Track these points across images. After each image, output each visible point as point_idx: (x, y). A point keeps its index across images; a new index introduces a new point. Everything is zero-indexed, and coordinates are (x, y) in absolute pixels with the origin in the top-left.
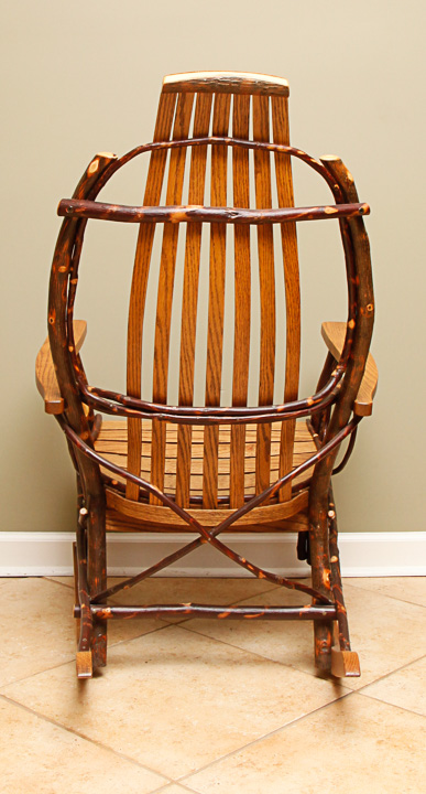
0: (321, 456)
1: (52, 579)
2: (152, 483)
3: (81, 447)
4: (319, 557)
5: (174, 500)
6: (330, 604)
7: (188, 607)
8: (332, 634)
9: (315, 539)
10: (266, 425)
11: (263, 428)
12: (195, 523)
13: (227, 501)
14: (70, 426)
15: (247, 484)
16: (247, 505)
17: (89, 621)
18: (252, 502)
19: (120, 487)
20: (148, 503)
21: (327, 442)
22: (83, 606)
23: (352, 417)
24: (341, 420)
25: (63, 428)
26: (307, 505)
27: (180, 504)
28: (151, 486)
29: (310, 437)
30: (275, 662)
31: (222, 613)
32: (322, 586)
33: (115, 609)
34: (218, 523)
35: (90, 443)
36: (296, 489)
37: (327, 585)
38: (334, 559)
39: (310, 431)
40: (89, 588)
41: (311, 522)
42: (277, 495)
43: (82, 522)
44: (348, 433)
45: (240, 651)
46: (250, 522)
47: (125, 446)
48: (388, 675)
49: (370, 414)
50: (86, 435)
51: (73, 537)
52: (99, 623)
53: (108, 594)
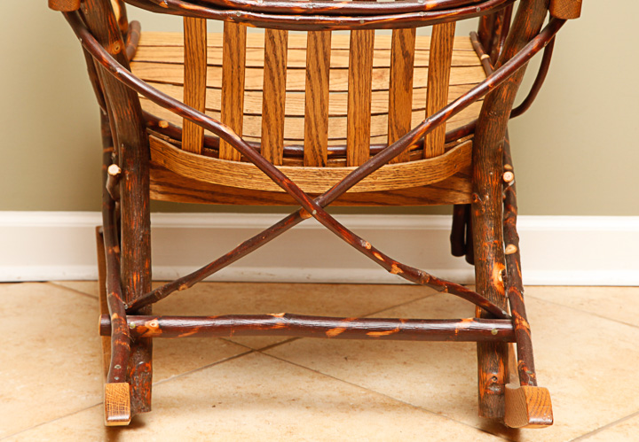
0: (495, 83)
1: (63, 286)
2: (224, 122)
3: (108, 65)
4: (487, 245)
5: (259, 151)
6: (504, 317)
7: (279, 320)
8: (506, 365)
9: (482, 216)
10: (407, 32)
11: (402, 38)
12: (292, 187)
13: (343, 154)
14: (90, 31)
15: (374, 130)
16: (374, 160)
17: (124, 338)
18: (381, 157)
19: (172, 133)
20: (217, 156)
21: (505, 60)
22: (114, 316)
23: (546, 22)
24: (529, 27)
25: (79, 35)
26: (469, 163)
27: (268, 158)
28: (223, 128)
29: (476, 60)
30: (416, 408)
31: (333, 328)
32: (491, 289)
33: (165, 322)
34: (327, 188)
35: (125, 60)
36: (451, 138)
37: (499, 288)
38: (511, 249)
39: (475, 50)
40: (124, 290)
41: (476, 189)
42: (421, 146)
43: (112, 189)
44: (539, 47)
45: (359, 391)
46: (378, 188)
47: (180, 71)
48: (595, 432)
49: (578, 15)
50: (116, 47)
51: (96, 219)
52: (140, 342)
53: (154, 298)
